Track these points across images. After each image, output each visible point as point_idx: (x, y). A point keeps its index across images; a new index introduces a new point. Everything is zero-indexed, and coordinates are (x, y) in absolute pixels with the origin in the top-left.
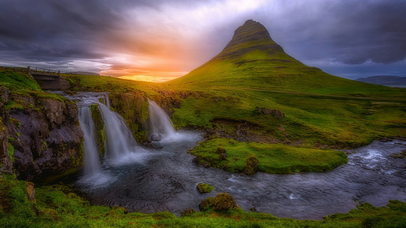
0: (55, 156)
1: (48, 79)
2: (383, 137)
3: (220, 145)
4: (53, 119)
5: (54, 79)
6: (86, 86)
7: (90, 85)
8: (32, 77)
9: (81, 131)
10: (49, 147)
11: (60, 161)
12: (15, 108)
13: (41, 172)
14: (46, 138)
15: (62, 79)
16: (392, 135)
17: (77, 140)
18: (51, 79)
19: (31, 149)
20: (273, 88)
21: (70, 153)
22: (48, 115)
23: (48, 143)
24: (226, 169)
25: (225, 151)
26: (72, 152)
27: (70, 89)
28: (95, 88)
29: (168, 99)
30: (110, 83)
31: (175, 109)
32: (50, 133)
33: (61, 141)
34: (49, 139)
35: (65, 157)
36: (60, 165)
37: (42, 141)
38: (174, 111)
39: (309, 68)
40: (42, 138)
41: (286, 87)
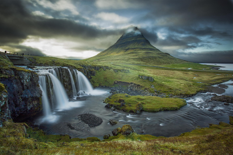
0: (26, 106)
1: (16, 58)
2: (202, 90)
3: (120, 97)
4: (25, 83)
5: (20, 59)
6: (40, 62)
7: (42, 62)
8: (7, 57)
9: (41, 90)
10: (23, 100)
11: (29, 108)
12: (4, 77)
13: (18, 115)
14: (21, 95)
15: (25, 58)
16: (206, 90)
17: (38, 96)
18: (19, 58)
19: (14, 102)
20: (145, 64)
21: (34, 103)
22: (22, 81)
23: (22, 98)
24: (125, 111)
25: (123, 101)
26: (35, 103)
27: (30, 64)
28: (45, 64)
29: (88, 70)
30: (54, 61)
31: (92, 76)
32: (23, 92)
33: (29, 96)
34: (23, 96)
35: (32, 106)
36: (28, 110)
37: (19, 97)
38: (91, 78)
39: (164, 54)
40: (19, 95)
41: (152, 63)
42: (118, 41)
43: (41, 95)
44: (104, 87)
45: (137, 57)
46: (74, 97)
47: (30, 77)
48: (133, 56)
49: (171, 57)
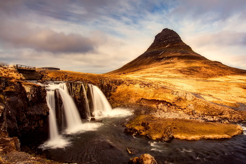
0: (30, 125)
1: (27, 72)
4: (30, 98)
5: (31, 73)
6: (52, 77)
7: (54, 76)
9: (48, 108)
10: (27, 118)
14: (26, 111)
17: (45, 114)
19: (16, 118)
20: (186, 77)
23: (26, 115)
26: (41, 122)
27: (41, 79)
29: (106, 85)
32: (28, 108)
33: (35, 113)
34: (28, 112)
35: (37, 125)
36: (33, 130)
37: (23, 113)
38: (110, 95)
39: (212, 62)
40: (23, 112)
41: (195, 76)
42: (148, 49)
43: (48, 113)
44: (126, 106)
45: (174, 68)
46: (88, 118)
47: (37, 91)
48: (169, 67)
49: (224, 67)
